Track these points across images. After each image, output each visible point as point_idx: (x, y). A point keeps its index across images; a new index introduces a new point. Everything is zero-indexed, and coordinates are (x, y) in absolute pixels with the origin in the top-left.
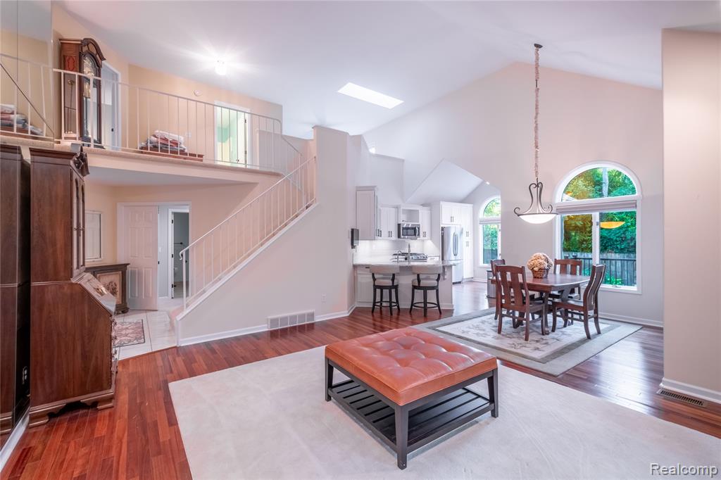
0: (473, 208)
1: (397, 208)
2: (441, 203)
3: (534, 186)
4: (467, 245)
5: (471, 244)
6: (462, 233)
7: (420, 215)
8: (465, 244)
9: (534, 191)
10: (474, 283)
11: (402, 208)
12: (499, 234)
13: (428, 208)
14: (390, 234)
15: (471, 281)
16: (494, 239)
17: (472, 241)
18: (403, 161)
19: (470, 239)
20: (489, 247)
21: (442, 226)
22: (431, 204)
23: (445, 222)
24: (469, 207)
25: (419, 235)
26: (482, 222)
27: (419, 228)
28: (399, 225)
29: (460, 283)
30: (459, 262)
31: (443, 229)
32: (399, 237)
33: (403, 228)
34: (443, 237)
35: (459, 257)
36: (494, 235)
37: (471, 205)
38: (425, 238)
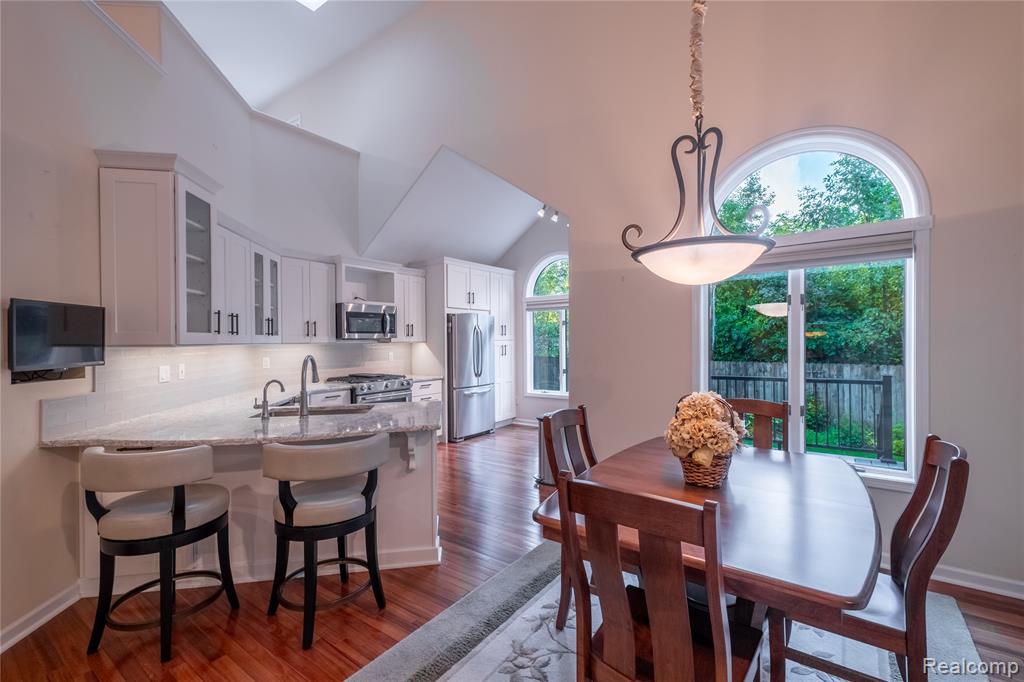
0: (515, 276)
1: (333, 263)
2: (447, 260)
3: (688, 145)
4: (504, 354)
5: (510, 350)
6: (491, 328)
7: (397, 284)
8: (498, 351)
9: (689, 163)
10: (518, 430)
11: (344, 265)
12: (563, 330)
13: (421, 272)
14: (310, 329)
15: (511, 426)
16: (553, 340)
17: (512, 343)
18: (357, 155)
19: (508, 340)
20: (545, 353)
21: (448, 311)
22: (426, 264)
23: (455, 303)
24: (507, 274)
25: (392, 331)
26: (531, 306)
27: (393, 317)
28: (339, 307)
29: (488, 432)
30: (486, 389)
31: (450, 318)
32: (339, 335)
33: (349, 315)
34: (450, 335)
35: (486, 378)
36: (554, 333)
37: (512, 272)
38: (412, 339)
